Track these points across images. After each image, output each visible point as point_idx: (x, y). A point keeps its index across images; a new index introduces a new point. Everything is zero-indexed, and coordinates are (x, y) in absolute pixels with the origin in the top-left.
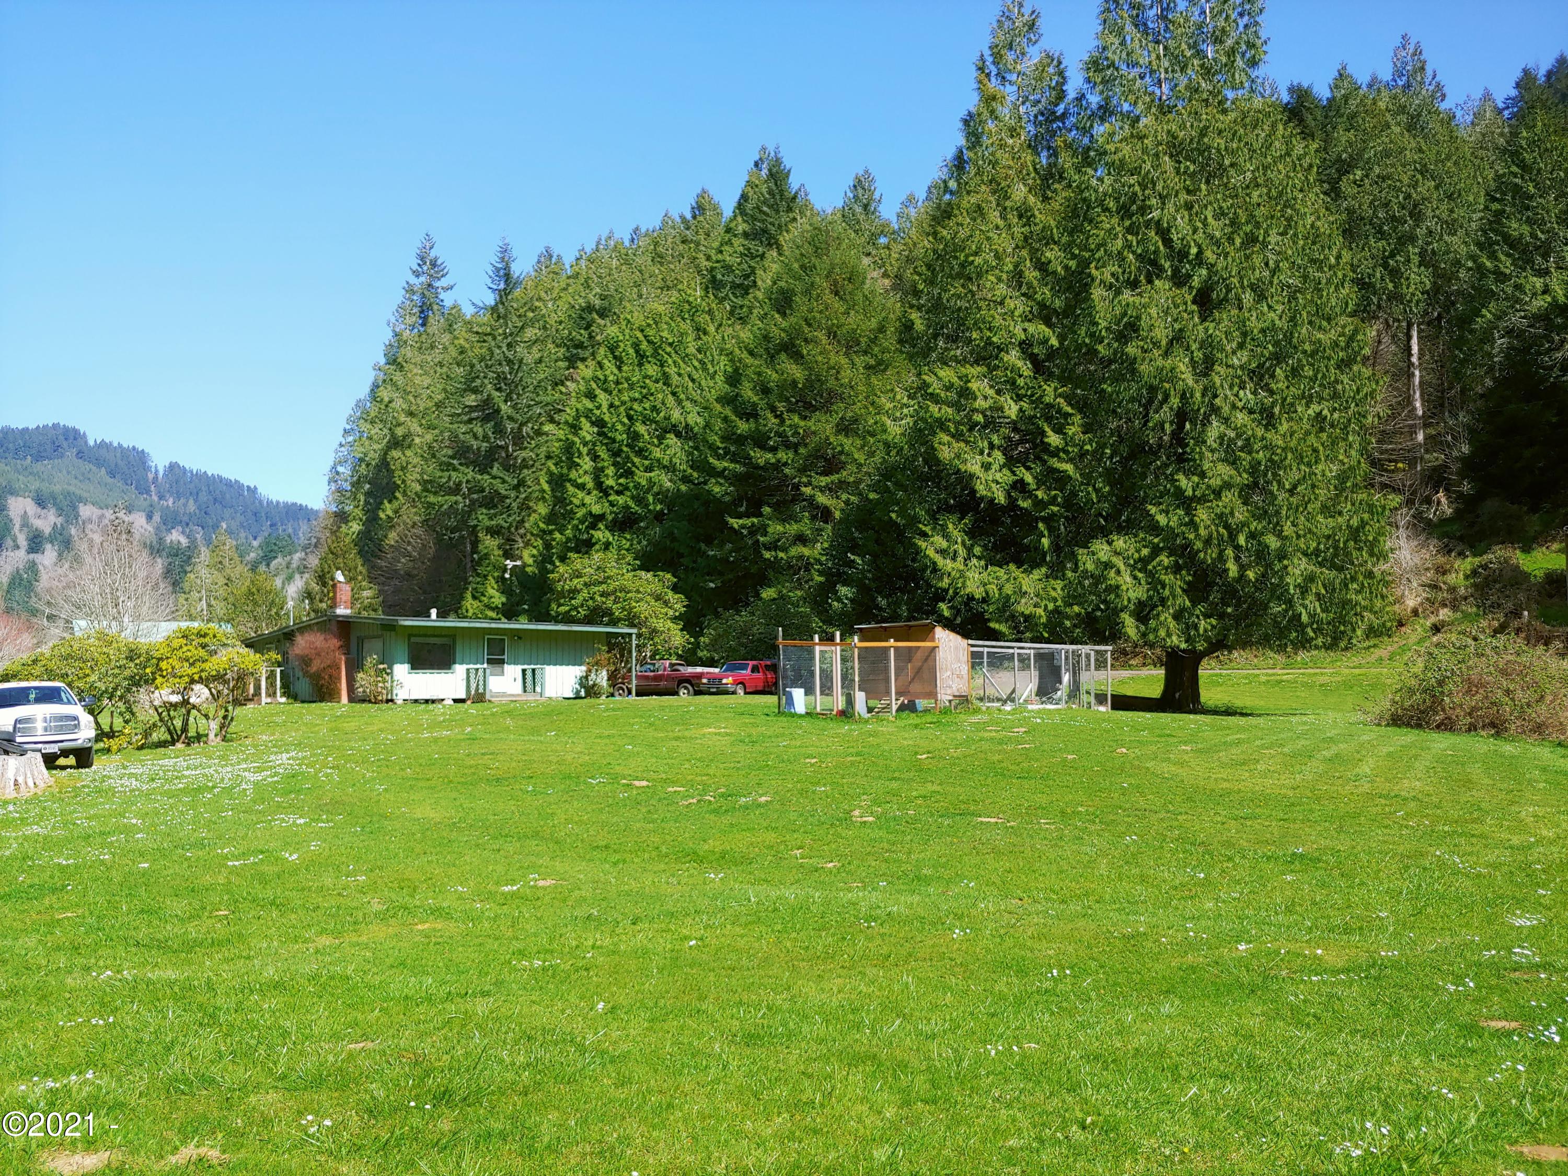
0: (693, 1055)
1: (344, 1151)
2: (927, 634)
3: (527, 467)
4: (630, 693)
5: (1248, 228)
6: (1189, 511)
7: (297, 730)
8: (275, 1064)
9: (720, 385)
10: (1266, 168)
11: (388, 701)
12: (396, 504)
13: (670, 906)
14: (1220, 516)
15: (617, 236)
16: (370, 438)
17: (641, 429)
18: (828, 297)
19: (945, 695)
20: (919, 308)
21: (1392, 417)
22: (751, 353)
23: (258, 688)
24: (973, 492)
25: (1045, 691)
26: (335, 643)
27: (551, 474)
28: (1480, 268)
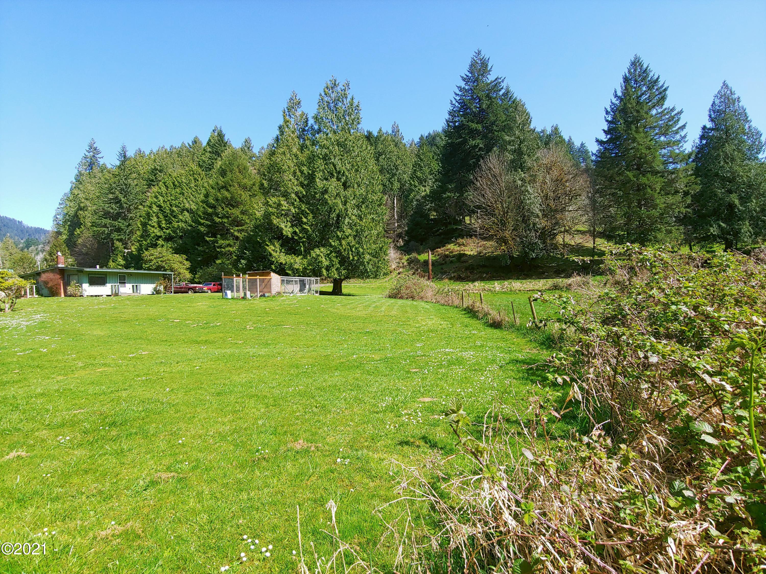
0: (200, 401)
1: (75, 447)
2: (268, 274)
3: (132, 219)
4: (171, 292)
5: (356, 167)
6: (340, 241)
7: (43, 306)
8: (45, 421)
9: (202, 197)
10: (361, 152)
11: (80, 296)
12: (81, 229)
13: (189, 357)
14: (348, 243)
15: (166, 147)
16: (70, 207)
17: (175, 209)
18: (238, 174)
19: (274, 291)
20: (265, 180)
21: (390, 220)
22: (213, 188)
23: (26, 292)
24: (282, 233)
25: (301, 290)
26: (58, 276)
27: (141, 221)
28: (411, 184)
